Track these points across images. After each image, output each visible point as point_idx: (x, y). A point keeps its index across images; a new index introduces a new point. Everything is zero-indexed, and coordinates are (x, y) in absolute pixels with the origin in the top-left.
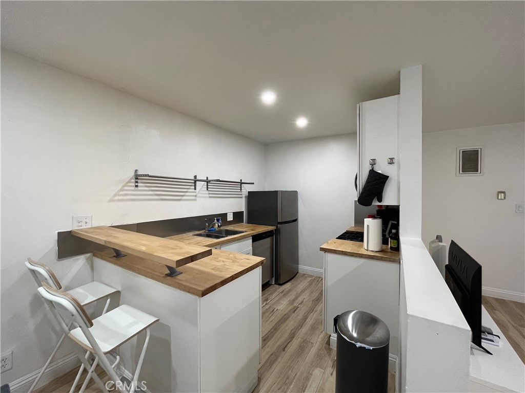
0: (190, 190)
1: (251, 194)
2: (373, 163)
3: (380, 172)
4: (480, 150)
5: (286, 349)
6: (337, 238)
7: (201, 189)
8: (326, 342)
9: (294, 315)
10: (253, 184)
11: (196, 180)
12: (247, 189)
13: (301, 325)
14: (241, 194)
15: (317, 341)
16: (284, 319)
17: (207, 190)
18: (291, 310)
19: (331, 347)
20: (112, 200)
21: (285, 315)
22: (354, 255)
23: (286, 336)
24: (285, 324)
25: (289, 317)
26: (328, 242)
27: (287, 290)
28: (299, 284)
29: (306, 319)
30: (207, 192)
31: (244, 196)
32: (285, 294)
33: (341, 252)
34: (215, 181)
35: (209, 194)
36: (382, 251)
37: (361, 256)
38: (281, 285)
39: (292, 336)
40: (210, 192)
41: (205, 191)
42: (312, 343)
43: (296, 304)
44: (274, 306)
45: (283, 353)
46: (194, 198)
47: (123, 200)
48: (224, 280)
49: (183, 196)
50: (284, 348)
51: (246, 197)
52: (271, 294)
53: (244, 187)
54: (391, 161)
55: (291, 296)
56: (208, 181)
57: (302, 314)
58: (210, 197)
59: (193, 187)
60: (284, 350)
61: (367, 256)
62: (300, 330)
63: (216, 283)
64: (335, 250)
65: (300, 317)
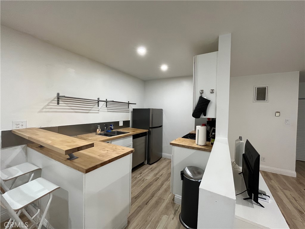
0: (94, 107)
1: (134, 110)
2: (202, 92)
3: (205, 98)
4: (267, 87)
5: (148, 204)
6: (182, 137)
7: (102, 106)
8: (172, 199)
9: (156, 183)
10: (136, 104)
11: (99, 101)
12: (132, 107)
13: (158, 189)
14: (129, 110)
15: (167, 198)
16: (150, 185)
17: (106, 107)
18: (154, 179)
19: (175, 202)
20: (40, 112)
21: (150, 183)
22: (190, 147)
23: (149, 195)
24: (150, 188)
25: (152, 184)
26: (176, 140)
27: (154, 167)
28: (161, 164)
29: (163, 185)
30: (106, 108)
31: (130, 111)
32: (152, 170)
33: (182, 146)
34: (111, 101)
35: (108, 109)
36: (206, 145)
37: (193, 148)
38: (151, 164)
39: (153, 196)
40: (108, 108)
41: (105, 107)
42: (164, 200)
43: (158, 176)
44: (145, 178)
45: (146, 206)
46: (97, 111)
47: (48, 112)
48: (103, 163)
49: (90, 110)
50: (147, 203)
51: (131, 112)
52: (144, 170)
53: (130, 106)
54: (212, 92)
55: (155, 172)
56: (106, 102)
57: (161, 182)
58: (108, 111)
59: (97, 105)
60: (146, 204)
61: (197, 148)
62: (158, 192)
63: (97, 164)
64: (178, 144)
65: (159, 184)
